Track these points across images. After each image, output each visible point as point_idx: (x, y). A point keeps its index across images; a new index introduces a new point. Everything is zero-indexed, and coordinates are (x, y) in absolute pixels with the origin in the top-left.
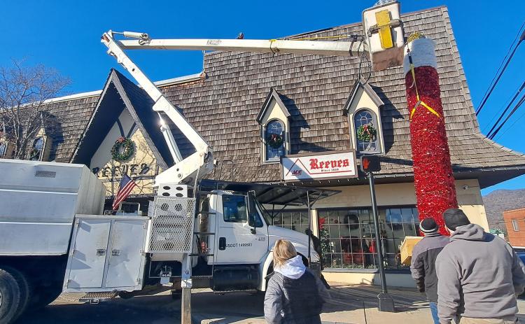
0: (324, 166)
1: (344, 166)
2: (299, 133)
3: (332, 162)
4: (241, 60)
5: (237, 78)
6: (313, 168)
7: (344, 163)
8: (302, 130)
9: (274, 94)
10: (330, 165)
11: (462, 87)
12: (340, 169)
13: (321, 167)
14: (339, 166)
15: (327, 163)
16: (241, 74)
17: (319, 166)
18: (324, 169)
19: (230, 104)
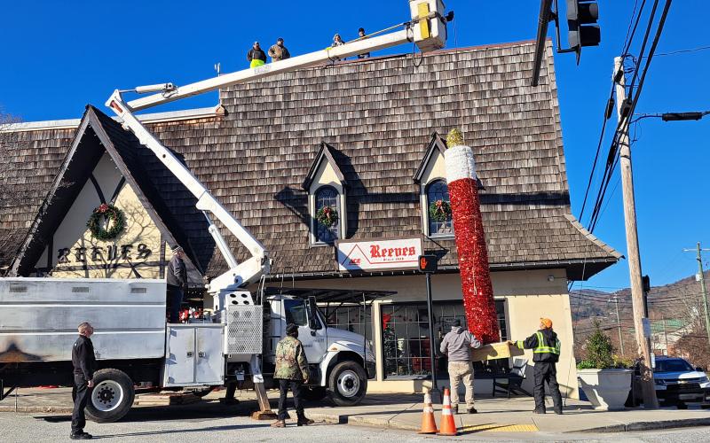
0: (387, 254)
1: (410, 254)
3: (396, 249)
4: (277, 92)
5: (272, 119)
6: (373, 256)
7: (410, 251)
9: (326, 151)
10: (394, 254)
11: (557, 154)
12: (406, 258)
13: (384, 256)
14: (405, 254)
15: (390, 251)
16: (278, 114)
17: (381, 254)
18: (387, 257)
19: (264, 158)
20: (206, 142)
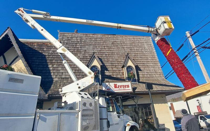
0: (120, 87)
1: (128, 87)
2: (104, 73)
3: (123, 85)
4: (78, 39)
5: (76, 46)
6: (115, 88)
7: (128, 86)
8: (105, 71)
9: (95, 55)
10: (122, 87)
12: (126, 89)
13: (119, 88)
14: (126, 87)
15: (121, 86)
17: (118, 87)
18: (120, 88)
20: (52, 50)
